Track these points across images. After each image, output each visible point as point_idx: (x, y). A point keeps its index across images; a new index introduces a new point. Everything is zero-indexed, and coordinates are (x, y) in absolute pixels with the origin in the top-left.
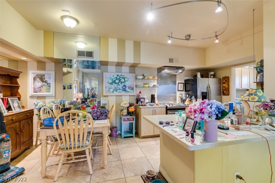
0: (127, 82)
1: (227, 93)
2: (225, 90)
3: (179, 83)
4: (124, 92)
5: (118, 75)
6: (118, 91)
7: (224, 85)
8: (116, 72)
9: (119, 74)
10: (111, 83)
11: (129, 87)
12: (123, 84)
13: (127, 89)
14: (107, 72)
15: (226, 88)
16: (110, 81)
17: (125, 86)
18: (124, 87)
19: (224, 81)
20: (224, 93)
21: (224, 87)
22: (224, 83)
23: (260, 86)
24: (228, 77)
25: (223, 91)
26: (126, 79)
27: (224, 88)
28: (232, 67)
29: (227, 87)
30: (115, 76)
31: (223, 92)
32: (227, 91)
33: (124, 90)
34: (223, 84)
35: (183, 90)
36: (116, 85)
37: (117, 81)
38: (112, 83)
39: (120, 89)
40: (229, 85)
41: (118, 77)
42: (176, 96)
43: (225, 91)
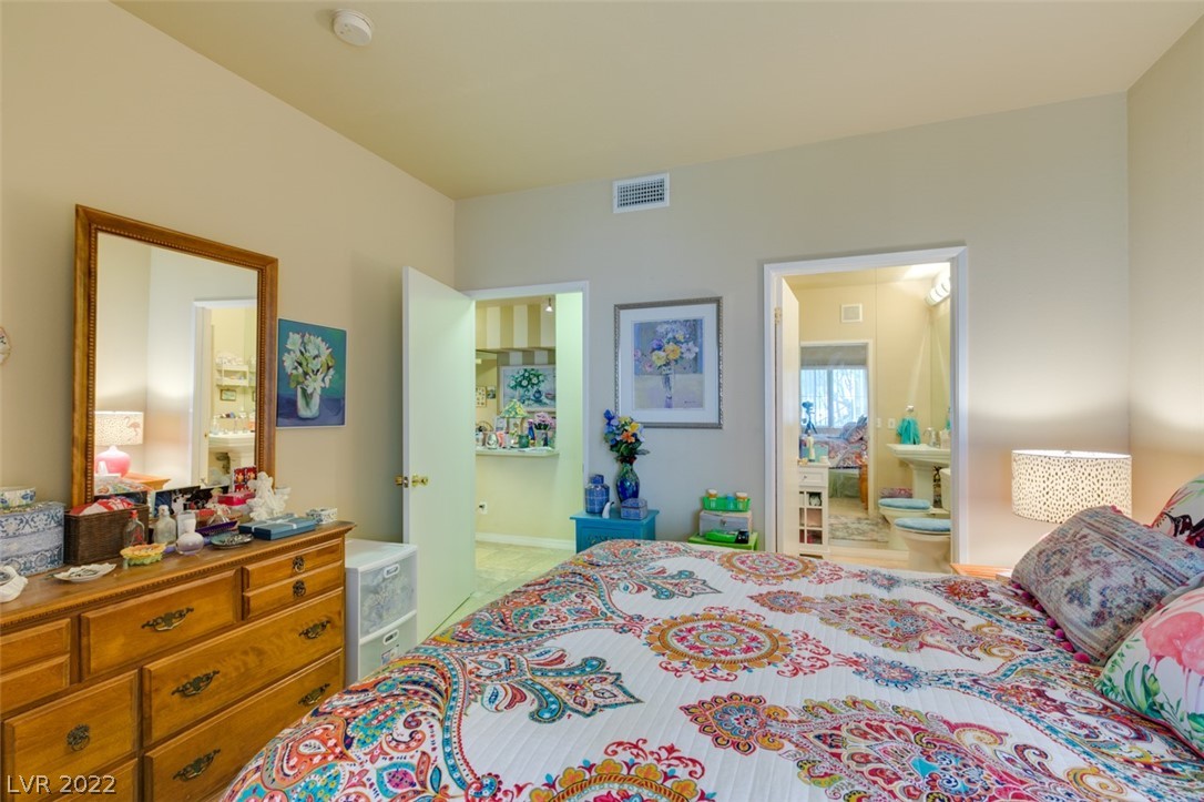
0: (542, 385)
4: (536, 405)
5: (526, 370)
6: (526, 402)
8: (524, 364)
9: (529, 368)
10: (514, 388)
11: (547, 395)
12: (536, 388)
13: (543, 398)
14: (507, 364)
16: (513, 384)
17: (539, 392)
18: (537, 395)
26: (541, 378)
30: (522, 372)
33: (538, 401)
36: (521, 390)
37: (525, 383)
38: (515, 386)
39: (529, 399)
41: (527, 374)
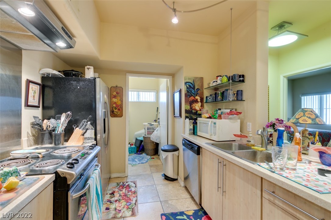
1: (119, 113)
2: (115, 108)
3: (29, 82)
7: (114, 100)
15: (117, 106)
19: (115, 93)
20: (115, 114)
21: (115, 103)
22: (115, 97)
23: (189, 105)
24: (121, 89)
25: (113, 109)
27: (114, 105)
28: (127, 74)
29: (119, 103)
31: (112, 112)
32: (119, 109)
34: (113, 98)
35: (37, 104)
40: (122, 101)
42: (20, 124)
43: (116, 110)
